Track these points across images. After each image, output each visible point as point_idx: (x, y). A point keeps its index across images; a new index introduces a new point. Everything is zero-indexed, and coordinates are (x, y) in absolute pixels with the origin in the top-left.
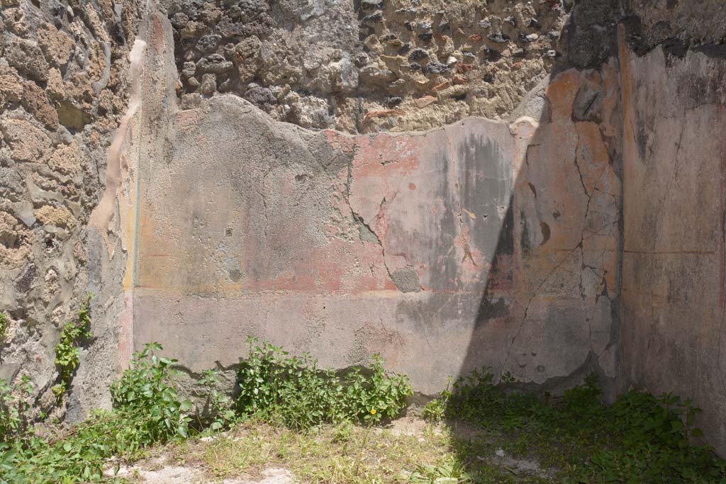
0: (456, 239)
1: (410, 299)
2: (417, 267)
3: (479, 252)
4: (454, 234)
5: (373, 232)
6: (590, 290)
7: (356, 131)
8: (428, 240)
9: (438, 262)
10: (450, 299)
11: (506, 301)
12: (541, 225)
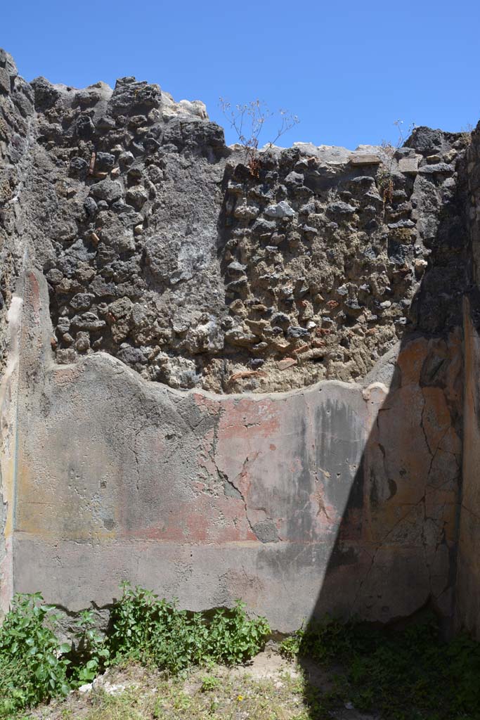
0: (312, 496)
1: (269, 549)
2: (275, 521)
3: (332, 506)
4: (310, 491)
5: (237, 489)
6: (430, 539)
7: (222, 391)
8: (287, 496)
9: (296, 516)
10: (305, 549)
11: (355, 550)
12: (389, 482)
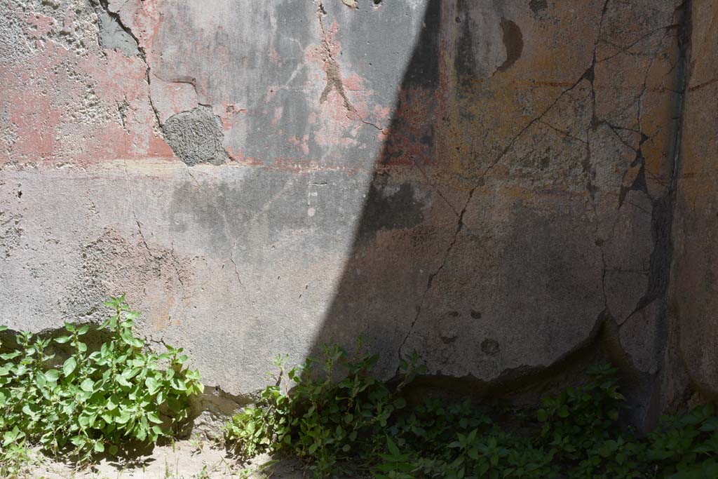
0: (309, 50)
1: (201, 180)
2: (218, 110)
3: (360, 80)
4: (306, 38)
5: (127, 30)
6: (606, 177)
8: (247, 50)
9: (268, 99)
10: (290, 183)
11: (417, 191)
12: (501, 25)
